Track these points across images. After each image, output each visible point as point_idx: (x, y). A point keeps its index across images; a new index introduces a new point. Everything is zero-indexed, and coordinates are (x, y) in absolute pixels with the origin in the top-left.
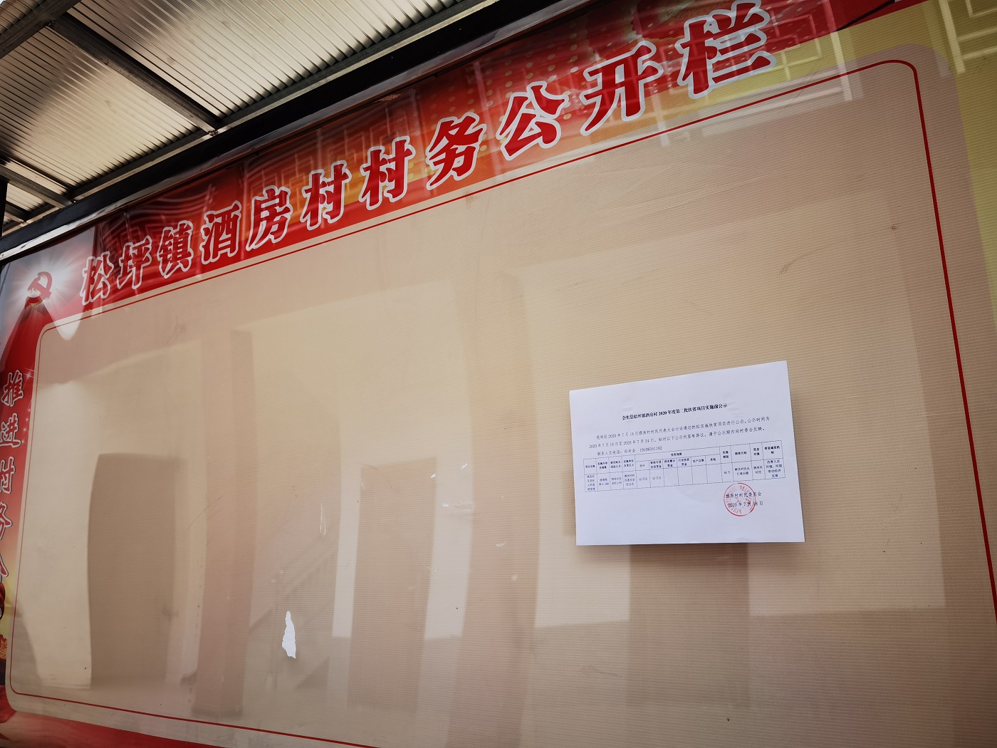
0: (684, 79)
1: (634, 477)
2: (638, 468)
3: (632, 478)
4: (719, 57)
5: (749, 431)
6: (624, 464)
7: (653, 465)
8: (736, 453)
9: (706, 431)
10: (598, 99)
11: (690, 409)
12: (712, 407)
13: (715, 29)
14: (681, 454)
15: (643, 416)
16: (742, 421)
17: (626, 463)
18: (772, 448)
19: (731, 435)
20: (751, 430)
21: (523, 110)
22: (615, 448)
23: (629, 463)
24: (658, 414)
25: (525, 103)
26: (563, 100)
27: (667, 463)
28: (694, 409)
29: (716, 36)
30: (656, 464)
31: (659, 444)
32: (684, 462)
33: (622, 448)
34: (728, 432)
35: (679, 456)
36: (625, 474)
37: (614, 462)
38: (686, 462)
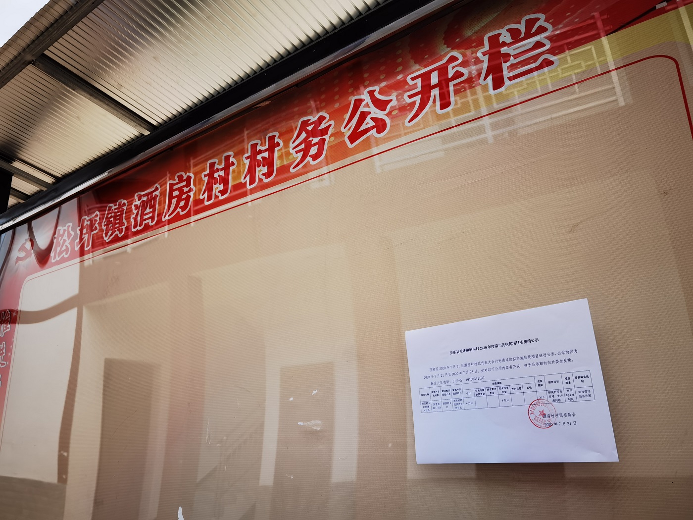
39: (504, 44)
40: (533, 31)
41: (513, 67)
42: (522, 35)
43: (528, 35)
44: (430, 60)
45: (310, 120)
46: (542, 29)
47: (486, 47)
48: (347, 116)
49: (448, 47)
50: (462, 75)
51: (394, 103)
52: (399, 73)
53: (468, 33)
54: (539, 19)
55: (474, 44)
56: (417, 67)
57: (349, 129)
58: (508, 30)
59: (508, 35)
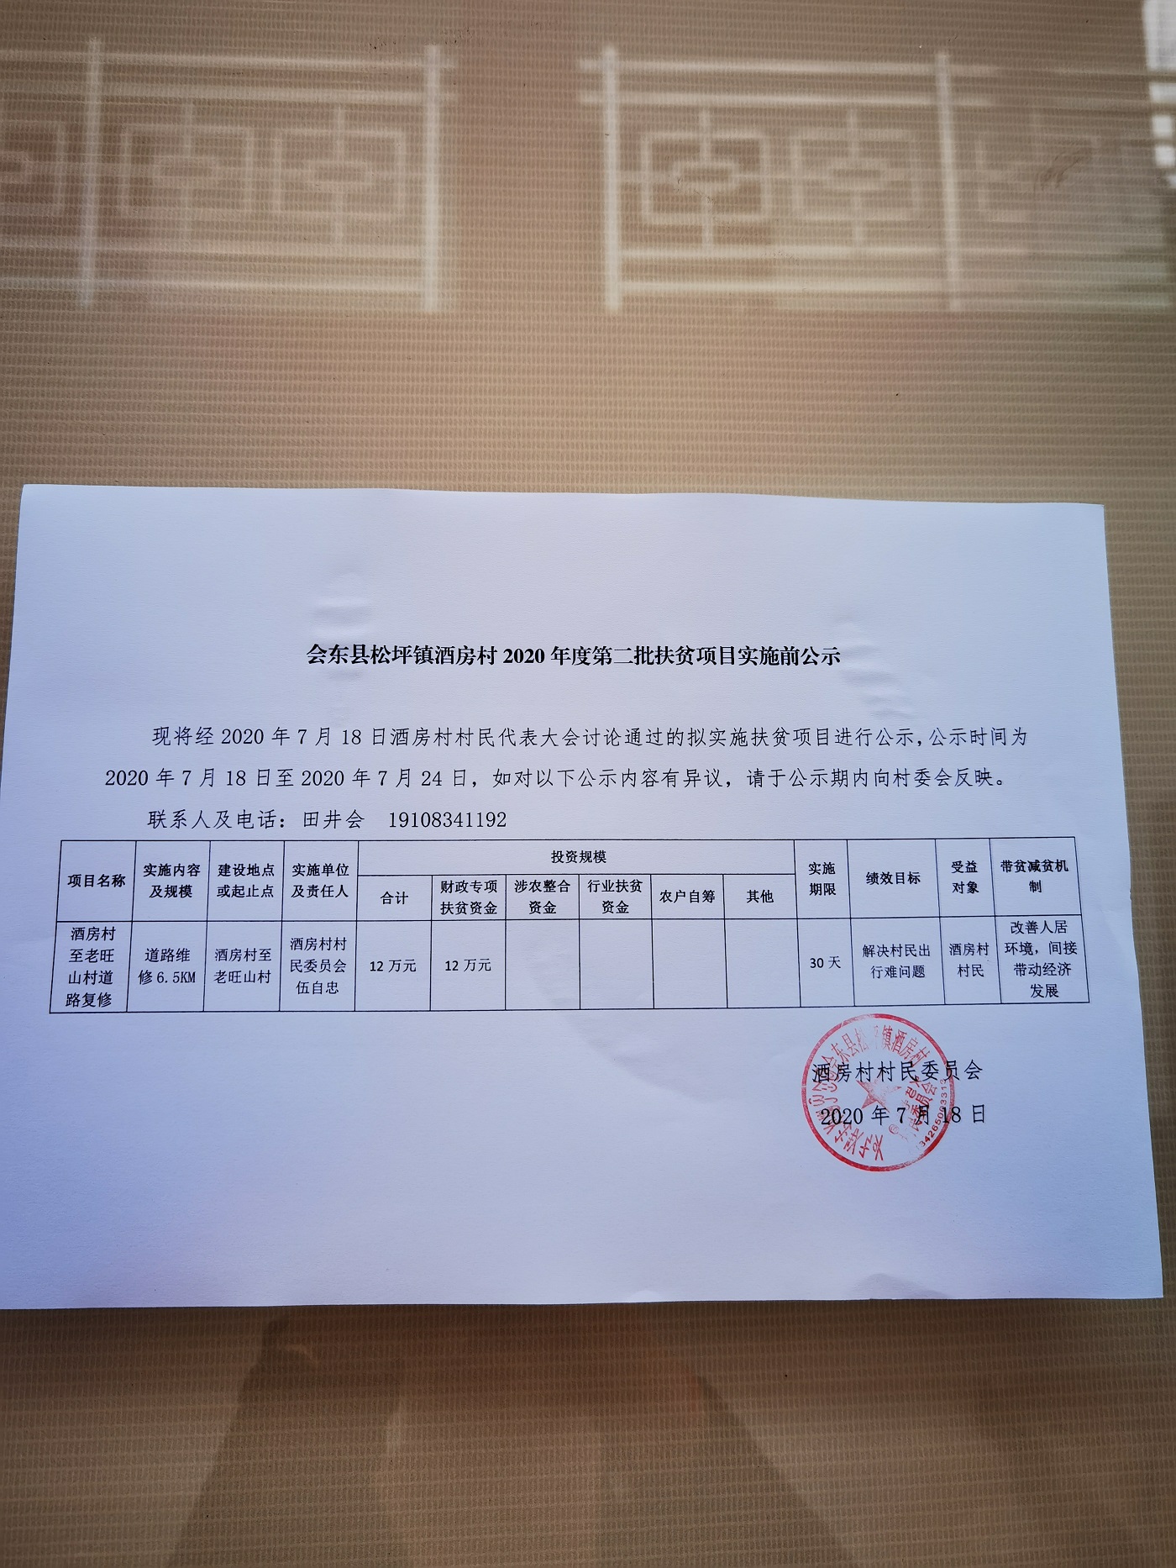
1: (347, 956)
2: (371, 906)
3: (333, 955)
5: (933, 783)
6: (292, 881)
7: (454, 898)
8: (873, 878)
9: (736, 762)
11: (663, 655)
12: (769, 657)
14: (600, 856)
15: (424, 655)
16: (905, 736)
17: (306, 881)
18: (1034, 866)
19: (853, 792)
20: (943, 779)
22: (254, 799)
23: (320, 881)
24: (500, 656)
27: (529, 896)
28: (685, 654)
30: (469, 897)
31: (488, 798)
32: (615, 897)
33: (292, 802)
34: (839, 777)
35: (593, 867)
36: (292, 932)
37: (239, 870)
38: (627, 896)
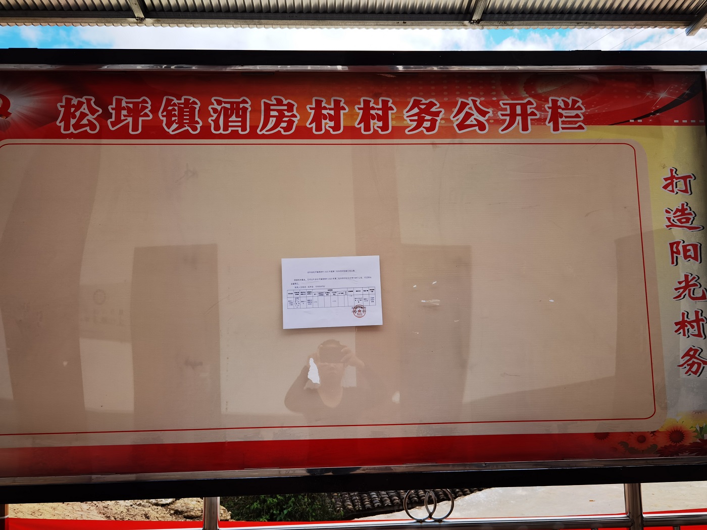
0: (549, 123)
4: (564, 119)
10: (508, 118)
13: (563, 106)
21: (466, 109)
25: (468, 107)
26: (489, 112)
29: (563, 109)
39: (560, 107)
40: (576, 107)
41: (563, 122)
42: (570, 107)
43: (573, 108)
44: (515, 97)
45: (422, 101)
46: (579, 108)
47: (550, 105)
48: (456, 110)
49: (527, 93)
50: (536, 115)
51: (491, 114)
52: (494, 96)
53: (540, 91)
54: (579, 102)
55: (543, 100)
56: (506, 97)
57: (457, 120)
58: (562, 100)
59: (562, 103)
